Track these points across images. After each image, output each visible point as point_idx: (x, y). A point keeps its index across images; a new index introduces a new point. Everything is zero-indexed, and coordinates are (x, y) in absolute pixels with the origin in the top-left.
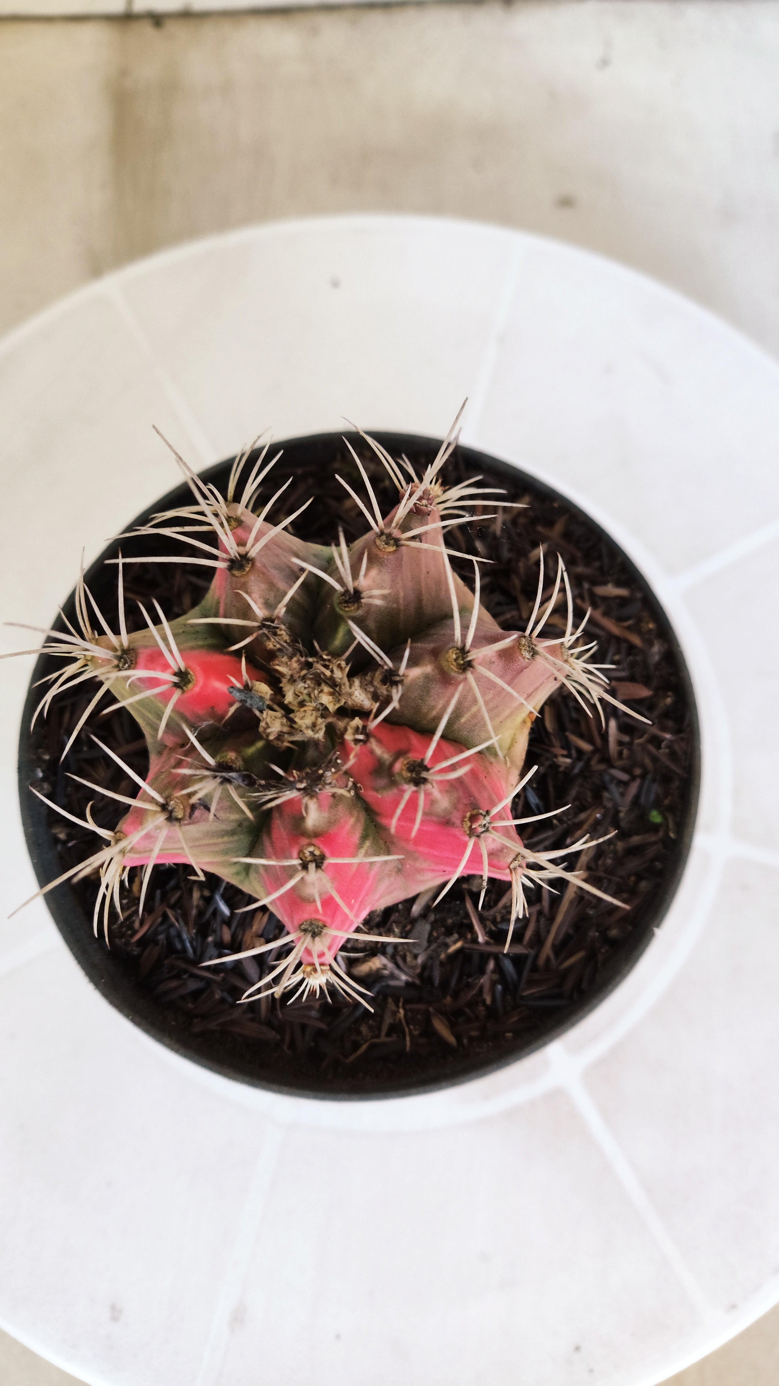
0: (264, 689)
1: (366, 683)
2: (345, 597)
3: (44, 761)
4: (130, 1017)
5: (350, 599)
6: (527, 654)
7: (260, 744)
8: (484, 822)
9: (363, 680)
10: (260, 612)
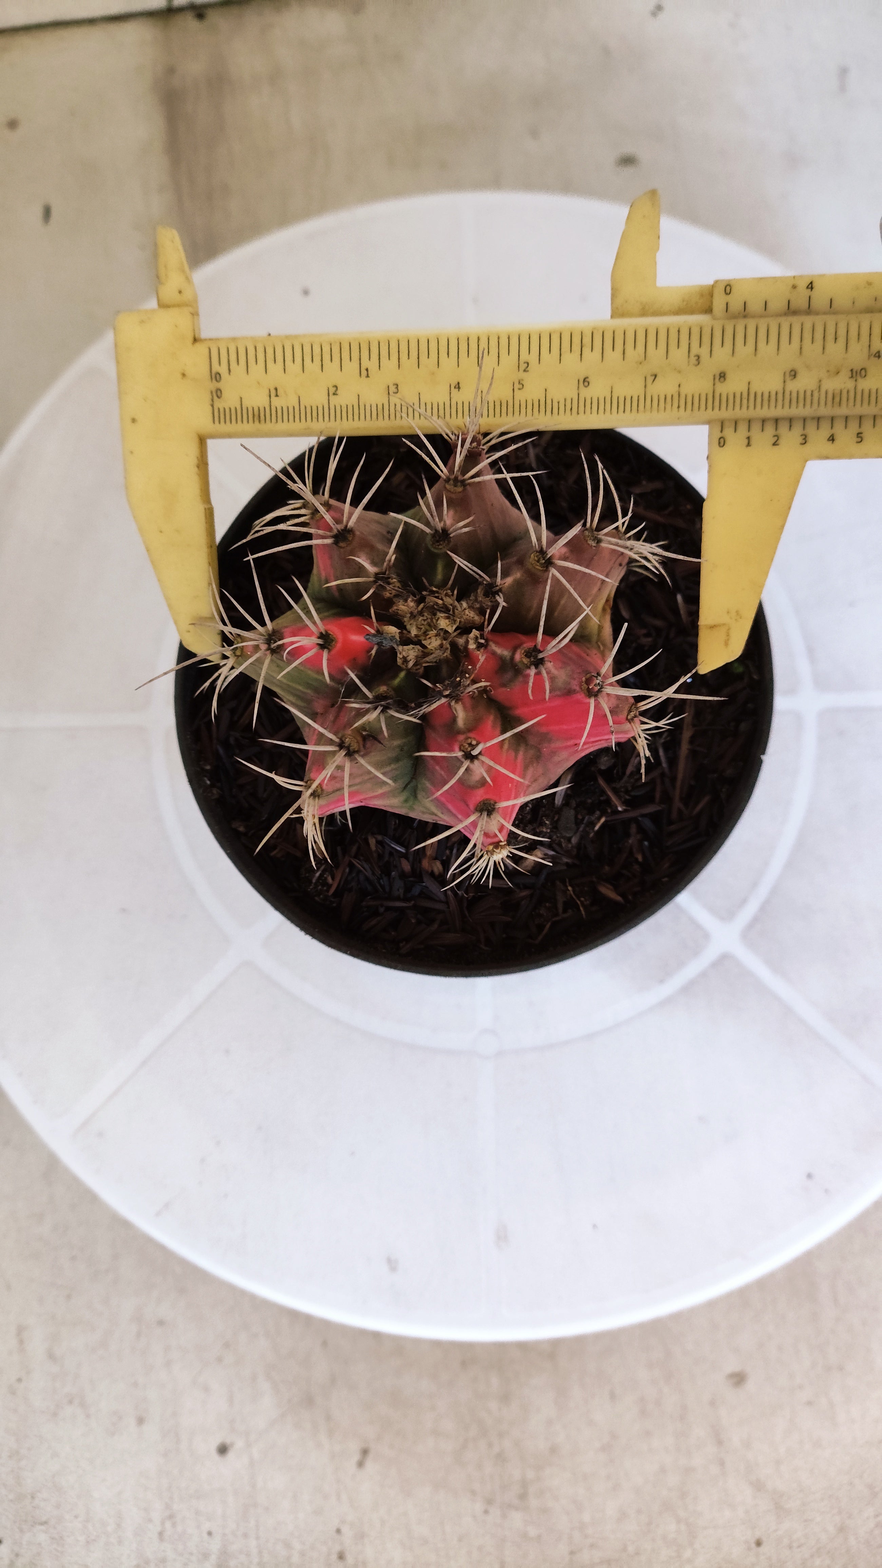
0: (392, 630)
1: (472, 602)
2: (436, 538)
3: (207, 771)
4: (349, 952)
5: (440, 538)
6: (593, 542)
7: (402, 674)
8: (598, 681)
9: (468, 601)
10: (371, 569)
